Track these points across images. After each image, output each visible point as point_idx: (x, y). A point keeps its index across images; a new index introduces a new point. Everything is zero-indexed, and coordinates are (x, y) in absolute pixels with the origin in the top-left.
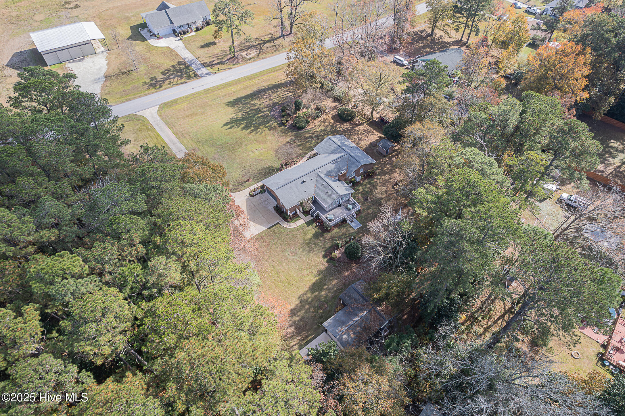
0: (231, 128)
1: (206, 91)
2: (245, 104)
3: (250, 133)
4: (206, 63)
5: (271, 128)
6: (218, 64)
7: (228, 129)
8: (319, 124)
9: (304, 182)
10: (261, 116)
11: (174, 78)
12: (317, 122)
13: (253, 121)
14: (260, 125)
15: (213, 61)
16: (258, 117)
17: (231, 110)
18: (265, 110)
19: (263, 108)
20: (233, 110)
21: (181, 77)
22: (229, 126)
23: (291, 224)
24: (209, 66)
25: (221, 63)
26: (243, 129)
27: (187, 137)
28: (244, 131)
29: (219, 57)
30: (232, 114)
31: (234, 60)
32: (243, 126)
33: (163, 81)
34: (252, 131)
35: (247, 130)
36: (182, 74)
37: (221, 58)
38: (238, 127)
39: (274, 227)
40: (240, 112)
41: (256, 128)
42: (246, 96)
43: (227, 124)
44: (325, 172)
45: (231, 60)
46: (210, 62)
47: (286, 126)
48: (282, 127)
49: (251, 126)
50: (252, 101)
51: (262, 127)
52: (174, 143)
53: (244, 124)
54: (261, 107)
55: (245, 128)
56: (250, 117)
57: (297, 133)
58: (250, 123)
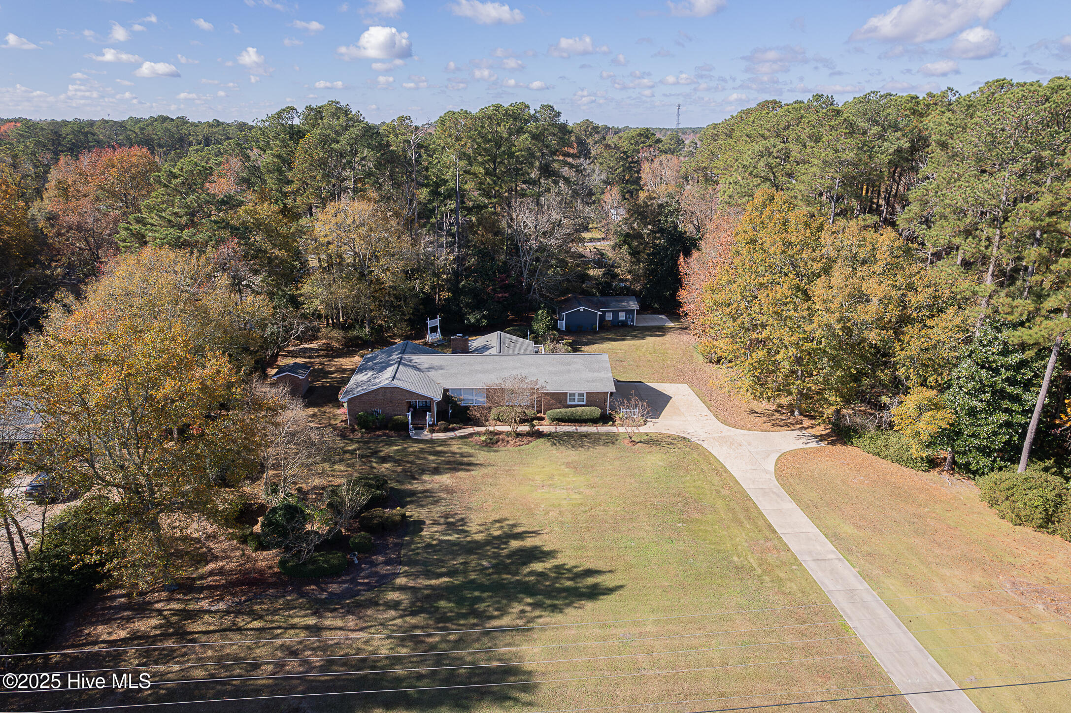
0: (590, 573)
3: (536, 533)
5: (454, 524)
14: (473, 548)
16: (451, 573)
18: (393, 596)
19: (395, 605)
20: (524, 648)
22: (590, 581)
32: (538, 567)
34: (519, 536)
35: (536, 548)
50: (397, 660)
51: (479, 537)
52: (851, 593)
53: (526, 570)
54: (392, 613)
55: (536, 554)
56: (482, 588)
57: (401, 483)
58: (504, 567)
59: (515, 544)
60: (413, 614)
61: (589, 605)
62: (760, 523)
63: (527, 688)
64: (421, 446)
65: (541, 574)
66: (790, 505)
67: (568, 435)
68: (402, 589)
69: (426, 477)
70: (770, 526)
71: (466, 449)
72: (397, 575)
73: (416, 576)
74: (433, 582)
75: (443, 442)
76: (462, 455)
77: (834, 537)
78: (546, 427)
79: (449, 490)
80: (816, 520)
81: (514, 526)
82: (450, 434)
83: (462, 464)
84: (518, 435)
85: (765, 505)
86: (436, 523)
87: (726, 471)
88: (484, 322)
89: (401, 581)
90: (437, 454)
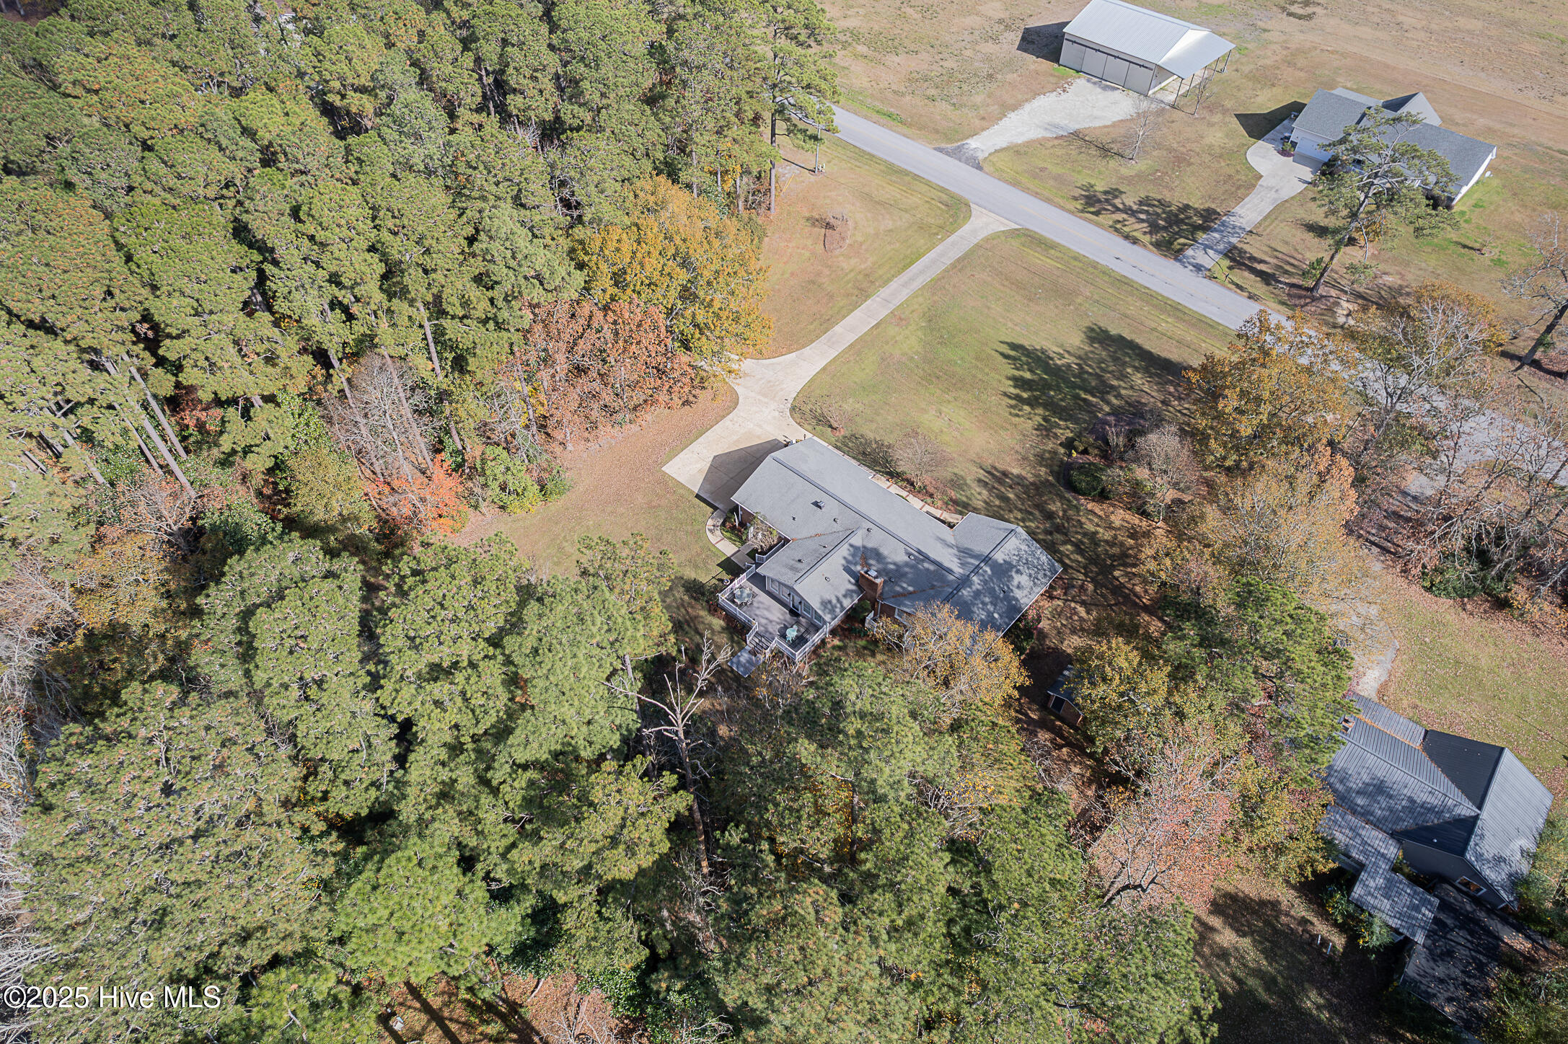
0: (1006, 356)
1: (1123, 283)
2: (1115, 359)
3: (1005, 394)
4: (1241, 252)
5: (1045, 430)
6: (1261, 274)
7: (1002, 354)
8: (1117, 523)
9: (816, 504)
10: (1085, 400)
11: (1143, 221)
12: (1120, 517)
13: (1058, 389)
14: (1049, 405)
15: (1261, 261)
16: (1077, 397)
17: (1076, 340)
18: (1114, 401)
19: (1118, 396)
20: (1077, 343)
21: (1154, 228)
22: (1012, 353)
23: (718, 532)
24: (1232, 260)
25: (1266, 278)
26: (1014, 379)
27: (936, 298)
28: (1011, 383)
29: (1288, 268)
30: (1061, 346)
31: (1300, 297)
32: (1028, 375)
33: (1118, 209)
34: (1018, 397)
35: (1015, 387)
36: (1165, 228)
37: (1286, 272)
38: (1017, 369)
39: (702, 504)
40: (1079, 357)
41: (1032, 403)
42: (1150, 353)
43: (1014, 346)
44: (870, 545)
45: (1295, 291)
46: (1252, 259)
47: (1070, 455)
48: (1062, 450)
49: (1031, 389)
50: (1137, 369)
51: (1040, 411)
52: (905, 285)
53: (1035, 377)
54: (1123, 392)
55: (1019, 382)
56: (1066, 381)
57: (1052, 485)
58: (1045, 386)
59: (1025, 395)
60: (1112, 387)
61: (1026, 343)
63: (1092, 330)
65: (1031, 370)
68: (1108, 403)
71: (975, 490)
72: (1109, 414)
76: (985, 484)
77: (856, 306)
81: (1012, 407)
83: (993, 476)
85: (852, 338)
86: (1056, 436)
87: (824, 369)
89: (1107, 409)
90: (1004, 498)
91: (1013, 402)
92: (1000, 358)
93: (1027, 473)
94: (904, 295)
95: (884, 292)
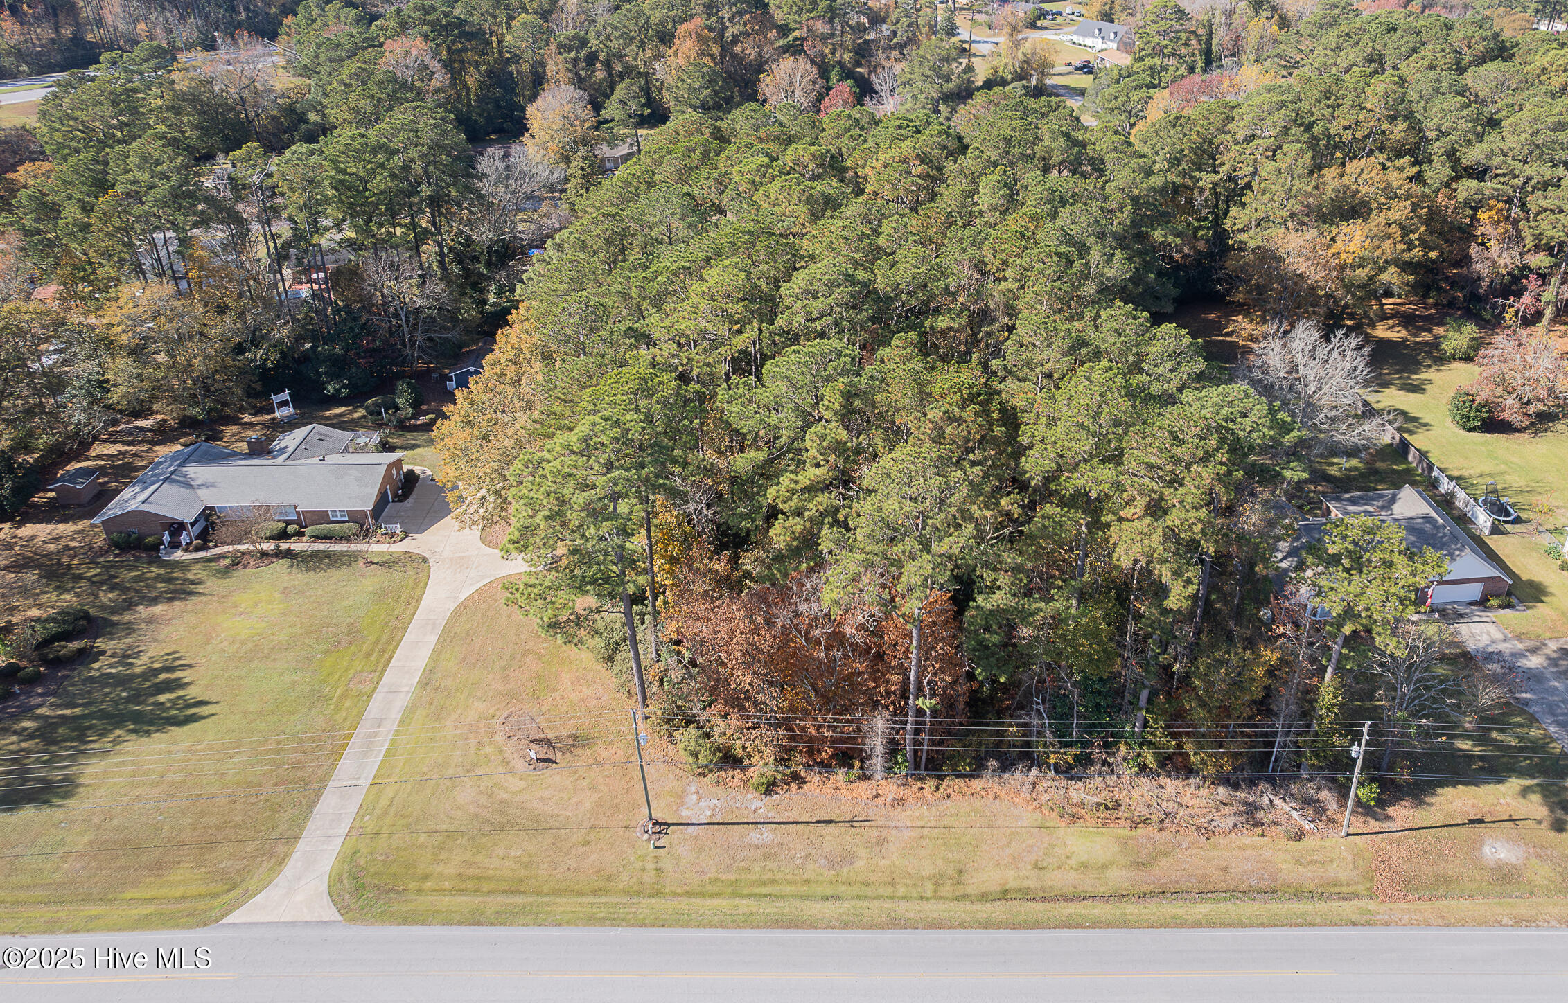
0: (199, 703)
5: (128, 657)
14: (126, 680)
19: (21, 732)
20: (92, 767)
22: (193, 710)
34: (172, 669)
35: (177, 680)
53: (152, 700)
54: (14, 739)
55: (171, 686)
57: (113, 613)
58: (137, 697)
59: (163, 676)
60: (30, 739)
61: (174, 730)
62: (386, 656)
63: (68, 795)
64: (161, 571)
65: (159, 704)
66: (432, 639)
67: (314, 555)
68: (37, 717)
69: (141, 608)
70: (390, 658)
71: (202, 575)
73: (59, 706)
74: (68, 712)
75: (184, 566)
76: (193, 583)
77: (430, 670)
78: (299, 546)
79: (151, 621)
80: (437, 652)
81: (178, 658)
82: (203, 554)
83: (184, 592)
84: (264, 554)
85: (410, 638)
86: (113, 655)
87: (419, 599)
88: (345, 392)
89: (41, 710)
90: (169, 580)
91: (177, 663)
92: (206, 699)
93: (143, 611)
94: (374, 708)
95: (402, 701)
